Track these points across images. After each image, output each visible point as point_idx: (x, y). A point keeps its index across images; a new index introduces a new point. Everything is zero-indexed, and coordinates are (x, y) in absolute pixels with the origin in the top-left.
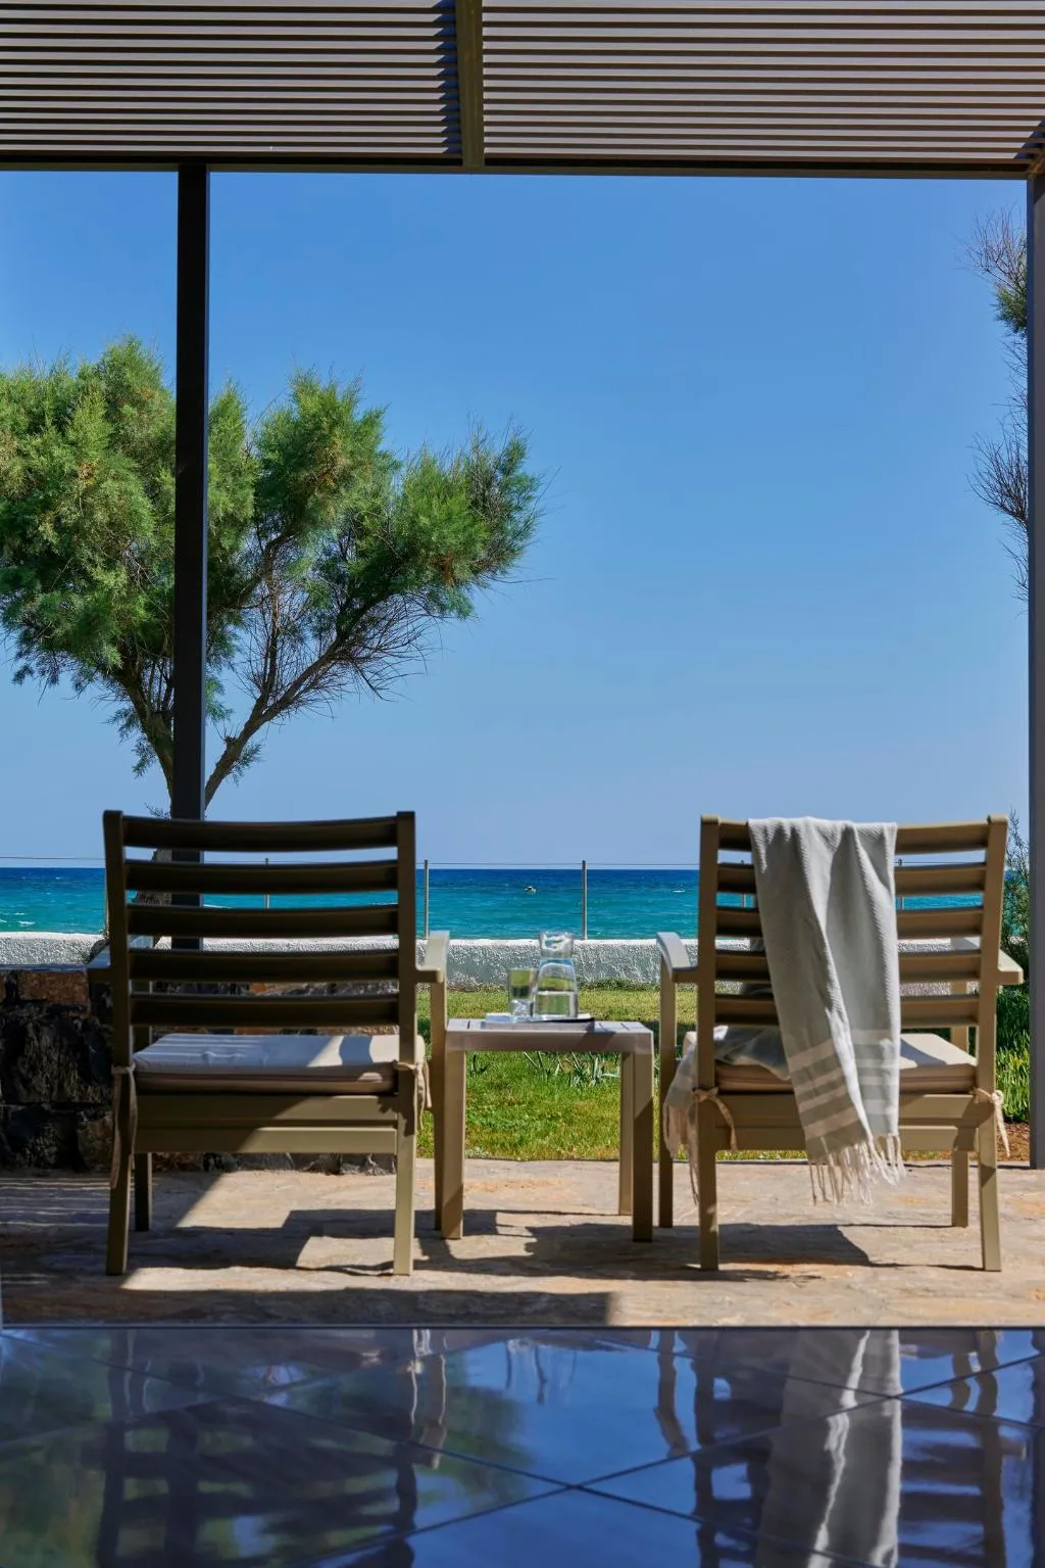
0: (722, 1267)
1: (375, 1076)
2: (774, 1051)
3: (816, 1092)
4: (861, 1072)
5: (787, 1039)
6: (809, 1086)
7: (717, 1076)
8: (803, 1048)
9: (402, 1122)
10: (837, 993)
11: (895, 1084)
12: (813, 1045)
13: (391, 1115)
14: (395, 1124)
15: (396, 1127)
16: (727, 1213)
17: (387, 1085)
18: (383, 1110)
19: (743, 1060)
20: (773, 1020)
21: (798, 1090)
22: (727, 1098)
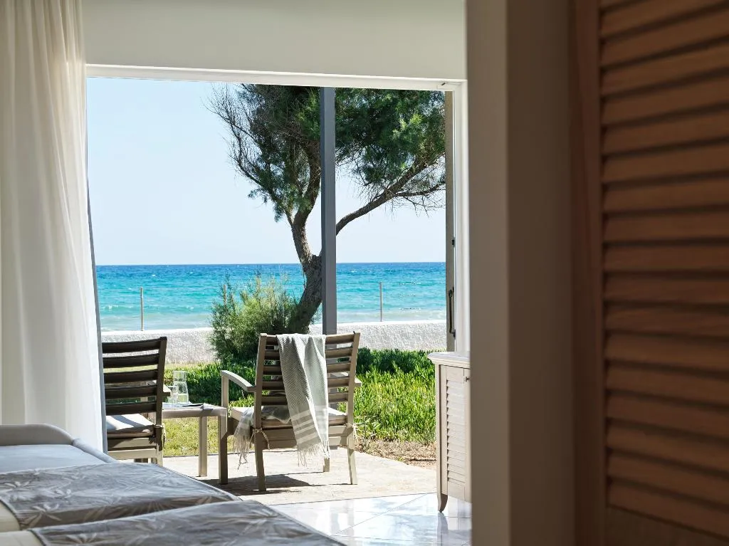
0: (268, 489)
1: (147, 430)
2: (285, 414)
3: (300, 428)
4: (317, 420)
5: (291, 410)
6: (298, 426)
7: (262, 424)
8: (296, 413)
9: (158, 447)
10: (309, 392)
11: (327, 423)
12: (300, 412)
13: (154, 444)
14: (155, 447)
15: (156, 448)
16: (268, 471)
17: (152, 433)
18: (151, 442)
19: (271, 417)
20: (286, 403)
21: (294, 427)
22: (266, 431)
